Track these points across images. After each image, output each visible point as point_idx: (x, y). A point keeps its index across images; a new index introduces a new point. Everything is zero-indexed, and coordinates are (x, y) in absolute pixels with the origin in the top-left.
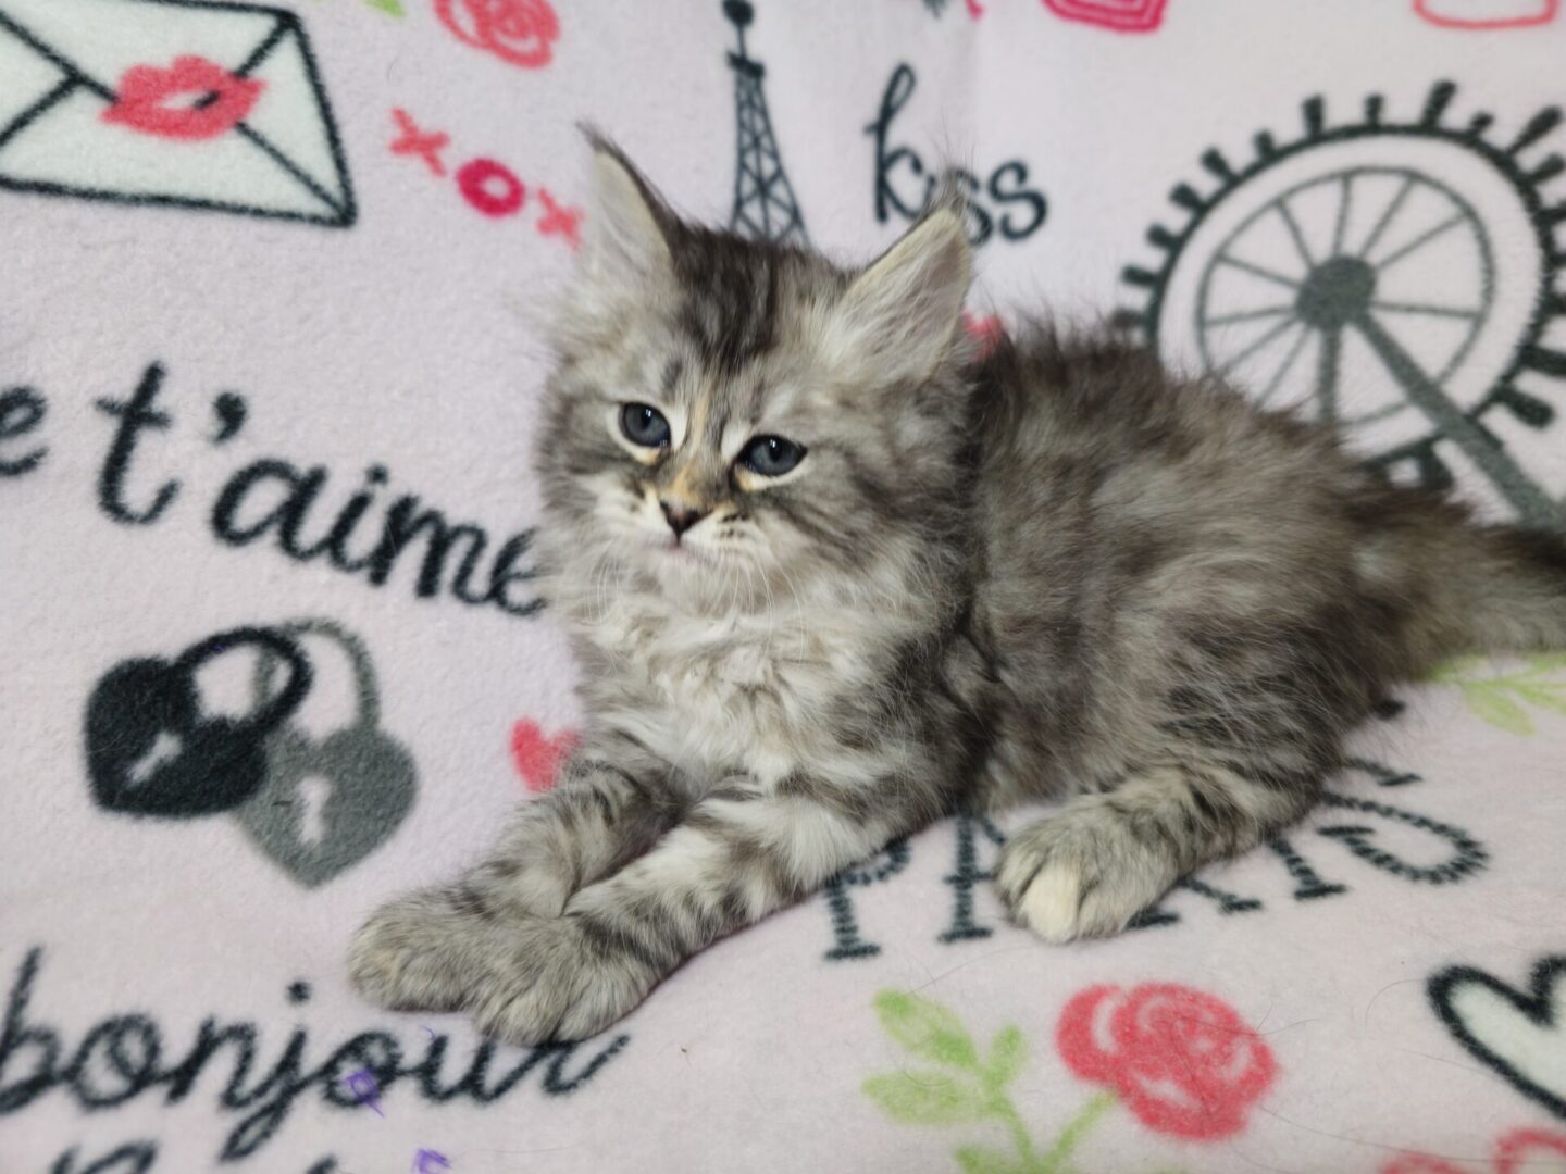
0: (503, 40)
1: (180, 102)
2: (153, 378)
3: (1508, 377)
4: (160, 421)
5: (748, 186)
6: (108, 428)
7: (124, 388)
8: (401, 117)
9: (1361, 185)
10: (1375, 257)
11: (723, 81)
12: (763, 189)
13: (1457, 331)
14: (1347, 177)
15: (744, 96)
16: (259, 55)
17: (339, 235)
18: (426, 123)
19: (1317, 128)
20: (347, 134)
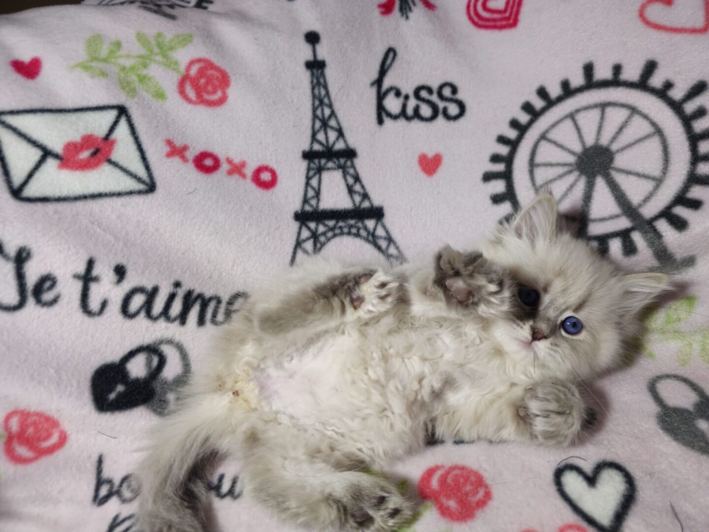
0: (207, 97)
1: (85, 155)
2: (91, 263)
4: (96, 279)
5: (318, 125)
6: (77, 285)
7: (81, 269)
8: (170, 142)
9: (610, 111)
10: (614, 147)
13: (648, 186)
14: (603, 106)
15: (315, 82)
16: (112, 129)
17: (151, 197)
18: (180, 142)
19: (590, 81)
20: (149, 154)
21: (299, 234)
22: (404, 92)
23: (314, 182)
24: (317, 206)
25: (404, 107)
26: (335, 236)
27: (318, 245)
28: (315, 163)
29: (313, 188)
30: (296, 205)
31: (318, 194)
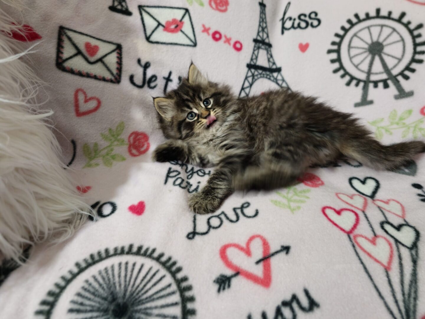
0: (220, 8)
1: (173, 27)
2: (170, 74)
3: (403, 71)
4: (171, 81)
5: (260, 29)
6: (164, 82)
7: (166, 75)
8: (204, 26)
9: (385, 29)
10: (384, 43)
11: (258, 8)
12: (263, 30)
13: (396, 61)
14: (382, 26)
15: (262, 11)
16: (183, 17)
17: (194, 49)
18: (207, 26)
19: (378, 15)
20: (196, 30)
21: (247, 73)
22: (293, 18)
23: (256, 52)
24: (256, 63)
25: (293, 24)
26: (261, 77)
27: (254, 80)
28: (257, 44)
29: (255, 55)
30: (248, 61)
31: (257, 58)
